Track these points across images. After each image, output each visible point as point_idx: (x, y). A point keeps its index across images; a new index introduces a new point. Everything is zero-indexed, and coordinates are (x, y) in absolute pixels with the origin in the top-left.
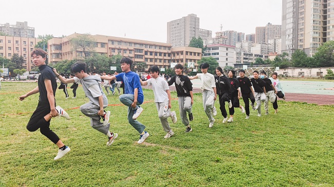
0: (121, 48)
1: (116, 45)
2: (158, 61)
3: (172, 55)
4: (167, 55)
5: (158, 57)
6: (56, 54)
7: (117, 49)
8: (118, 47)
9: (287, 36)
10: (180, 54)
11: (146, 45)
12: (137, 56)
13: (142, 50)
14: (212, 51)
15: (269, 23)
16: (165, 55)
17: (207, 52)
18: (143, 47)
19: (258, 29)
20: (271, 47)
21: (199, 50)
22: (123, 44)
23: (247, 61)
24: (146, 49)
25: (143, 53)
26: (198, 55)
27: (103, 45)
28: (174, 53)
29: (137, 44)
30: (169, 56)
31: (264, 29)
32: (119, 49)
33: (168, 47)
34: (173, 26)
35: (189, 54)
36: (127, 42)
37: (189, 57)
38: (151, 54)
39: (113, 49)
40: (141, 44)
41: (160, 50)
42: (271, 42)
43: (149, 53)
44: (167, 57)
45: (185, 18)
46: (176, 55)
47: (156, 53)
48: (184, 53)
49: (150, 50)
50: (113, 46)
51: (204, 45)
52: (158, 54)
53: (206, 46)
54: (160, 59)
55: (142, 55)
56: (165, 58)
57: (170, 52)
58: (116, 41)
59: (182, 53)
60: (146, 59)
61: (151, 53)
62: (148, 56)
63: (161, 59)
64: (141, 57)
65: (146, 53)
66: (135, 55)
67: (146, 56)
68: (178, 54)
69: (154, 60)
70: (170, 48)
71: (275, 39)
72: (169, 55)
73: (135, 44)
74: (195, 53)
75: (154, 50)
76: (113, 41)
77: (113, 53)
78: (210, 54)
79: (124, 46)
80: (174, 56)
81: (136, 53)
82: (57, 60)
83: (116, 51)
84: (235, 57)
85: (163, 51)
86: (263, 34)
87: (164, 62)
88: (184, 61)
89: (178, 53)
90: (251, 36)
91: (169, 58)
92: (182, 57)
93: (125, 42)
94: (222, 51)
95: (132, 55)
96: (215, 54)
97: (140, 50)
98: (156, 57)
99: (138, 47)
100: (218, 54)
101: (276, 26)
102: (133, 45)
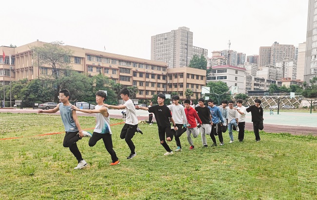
0: (101, 65)
1: (94, 62)
2: (150, 84)
3: (168, 78)
4: (161, 77)
5: (150, 79)
6: (5, 70)
7: (95, 66)
8: (96, 64)
9: (313, 57)
10: (179, 77)
11: (135, 63)
12: (123, 78)
13: (130, 69)
14: (217, 75)
15: (276, 42)
16: (159, 78)
17: (211, 75)
18: (131, 66)
19: (262, 49)
20: (280, 71)
21: (203, 73)
22: (103, 60)
23: (258, 87)
24: (134, 69)
25: (131, 75)
26: (202, 79)
27: (78, 59)
28: (171, 76)
29: (123, 61)
30: (164, 79)
31: (270, 49)
32: (99, 68)
33: (163, 67)
34: (159, 41)
35: (190, 76)
36: (110, 58)
37: (190, 81)
38: (141, 76)
39: (90, 67)
40: (129, 62)
41: (153, 71)
42: (279, 65)
43: (138, 75)
44: (161, 81)
45: (174, 32)
46: (173, 77)
47: (147, 74)
48: (185, 76)
49: (140, 70)
50: (90, 63)
51: (208, 66)
52: (150, 76)
53: (211, 68)
54: (152, 83)
55: (129, 77)
56: (159, 81)
57: (165, 73)
58: (94, 56)
59: (182, 75)
60: (135, 82)
61: (141, 74)
62: (138, 78)
63: (154, 83)
64: (128, 78)
65: (135, 73)
66: (120, 76)
67: (135, 78)
68: (176, 77)
69: (144, 84)
70: (165, 68)
71: (284, 62)
72: (164, 77)
73: (120, 61)
74: (198, 76)
75: (146, 71)
76: (90, 56)
77: (89, 72)
78: (214, 78)
79: (105, 64)
80: (171, 79)
81: (121, 74)
82: (7, 79)
83: (95, 69)
84: (245, 81)
85: (156, 71)
86: (268, 55)
87: (158, 86)
88: (185, 85)
89: (176, 75)
90: (253, 57)
91: (164, 82)
92: (181, 80)
93: (107, 58)
94: (230, 75)
95: (116, 76)
96: (222, 78)
97: (127, 70)
98: (147, 80)
99: (124, 65)
100: (225, 78)
101: (284, 45)
102: (117, 62)
